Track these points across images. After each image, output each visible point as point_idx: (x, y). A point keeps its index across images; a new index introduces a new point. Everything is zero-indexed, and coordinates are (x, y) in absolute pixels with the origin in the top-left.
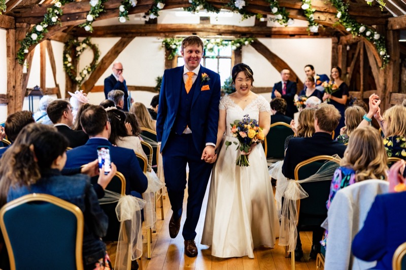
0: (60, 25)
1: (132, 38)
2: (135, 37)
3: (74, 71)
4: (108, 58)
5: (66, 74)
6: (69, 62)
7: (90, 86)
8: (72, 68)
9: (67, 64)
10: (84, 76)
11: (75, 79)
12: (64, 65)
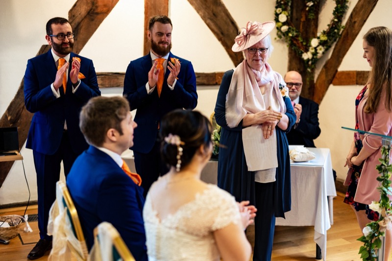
3: (297, 40)
4: (360, 11)
5: (287, 46)
6: (284, 24)
7: (331, 73)
8: (290, 35)
9: (281, 27)
10: (313, 51)
11: (302, 56)
12: (277, 28)
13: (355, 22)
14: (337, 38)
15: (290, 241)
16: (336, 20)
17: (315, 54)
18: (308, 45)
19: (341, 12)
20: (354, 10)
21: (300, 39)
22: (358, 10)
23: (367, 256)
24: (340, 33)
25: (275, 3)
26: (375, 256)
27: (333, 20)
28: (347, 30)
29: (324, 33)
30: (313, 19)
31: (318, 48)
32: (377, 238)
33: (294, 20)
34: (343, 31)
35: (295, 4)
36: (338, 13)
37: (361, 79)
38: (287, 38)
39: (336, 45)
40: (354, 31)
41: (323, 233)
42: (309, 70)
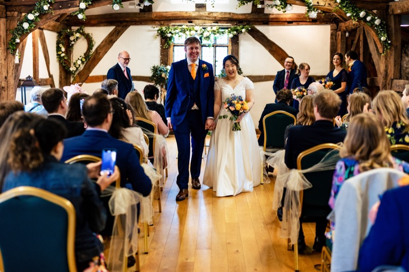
0: (52, 13)
1: (126, 27)
2: (130, 26)
4: (103, 47)
6: (63, 52)
7: (84, 77)
8: (65, 58)
10: (78, 66)
11: (69, 69)
12: (58, 55)
28: (94, 56)
40: (100, 57)
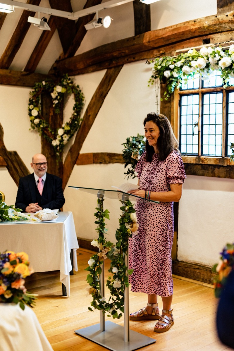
3: (47, 131)
4: (93, 107)
5: (40, 135)
6: (36, 117)
7: (75, 155)
8: (42, 126)
9: (34, 120)
10: (60, 138)
11: (51, 143)
12: (31, 121)
13: (90, 116)
14: (77, 128)
15: (43, 286)
16: (75, 114)
17: (62, 141)
18: (56, 134)
19: (79, 108)
20: (89, 107)
21: (50, 130)
22: (91, 106)
23: (93, 281)
24: (80, 124)
25: (28, 101)
26: (98, 281)
27: (73, 114)
28: (85, 122)
29: (67, 124)
30: (59, 114)
31: (64, 136)
32: (98, 267)
33: (44, 114)
34: (82, 123)
35: (44, 102)
36: (77, 109)
37: (97, 159)
38: (39, 129)
39: (77, 133)
40: (89, 123)
41: (67, 275)
42: (58, 154)
